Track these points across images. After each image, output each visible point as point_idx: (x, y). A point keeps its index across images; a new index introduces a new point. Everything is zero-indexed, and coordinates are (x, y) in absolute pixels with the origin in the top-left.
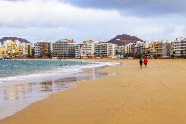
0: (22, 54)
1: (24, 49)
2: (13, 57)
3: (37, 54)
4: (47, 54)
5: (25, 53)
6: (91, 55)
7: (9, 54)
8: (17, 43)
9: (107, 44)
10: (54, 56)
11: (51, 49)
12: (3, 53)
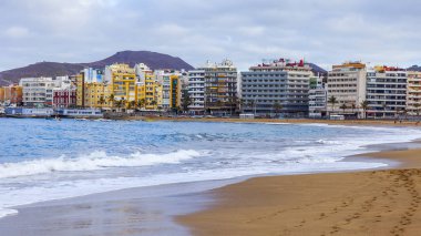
0: (154, 103)
1: (160, 90)
2: (128, 111)
3: (197, 104)
4: (226, 104)
5: (164, 101)
6: (354, 107)
7: (119, 104)
8: (140, 73)
9: (407, 73)
10: (247, 111)
11: (239, 90)
12: (102, 101)
